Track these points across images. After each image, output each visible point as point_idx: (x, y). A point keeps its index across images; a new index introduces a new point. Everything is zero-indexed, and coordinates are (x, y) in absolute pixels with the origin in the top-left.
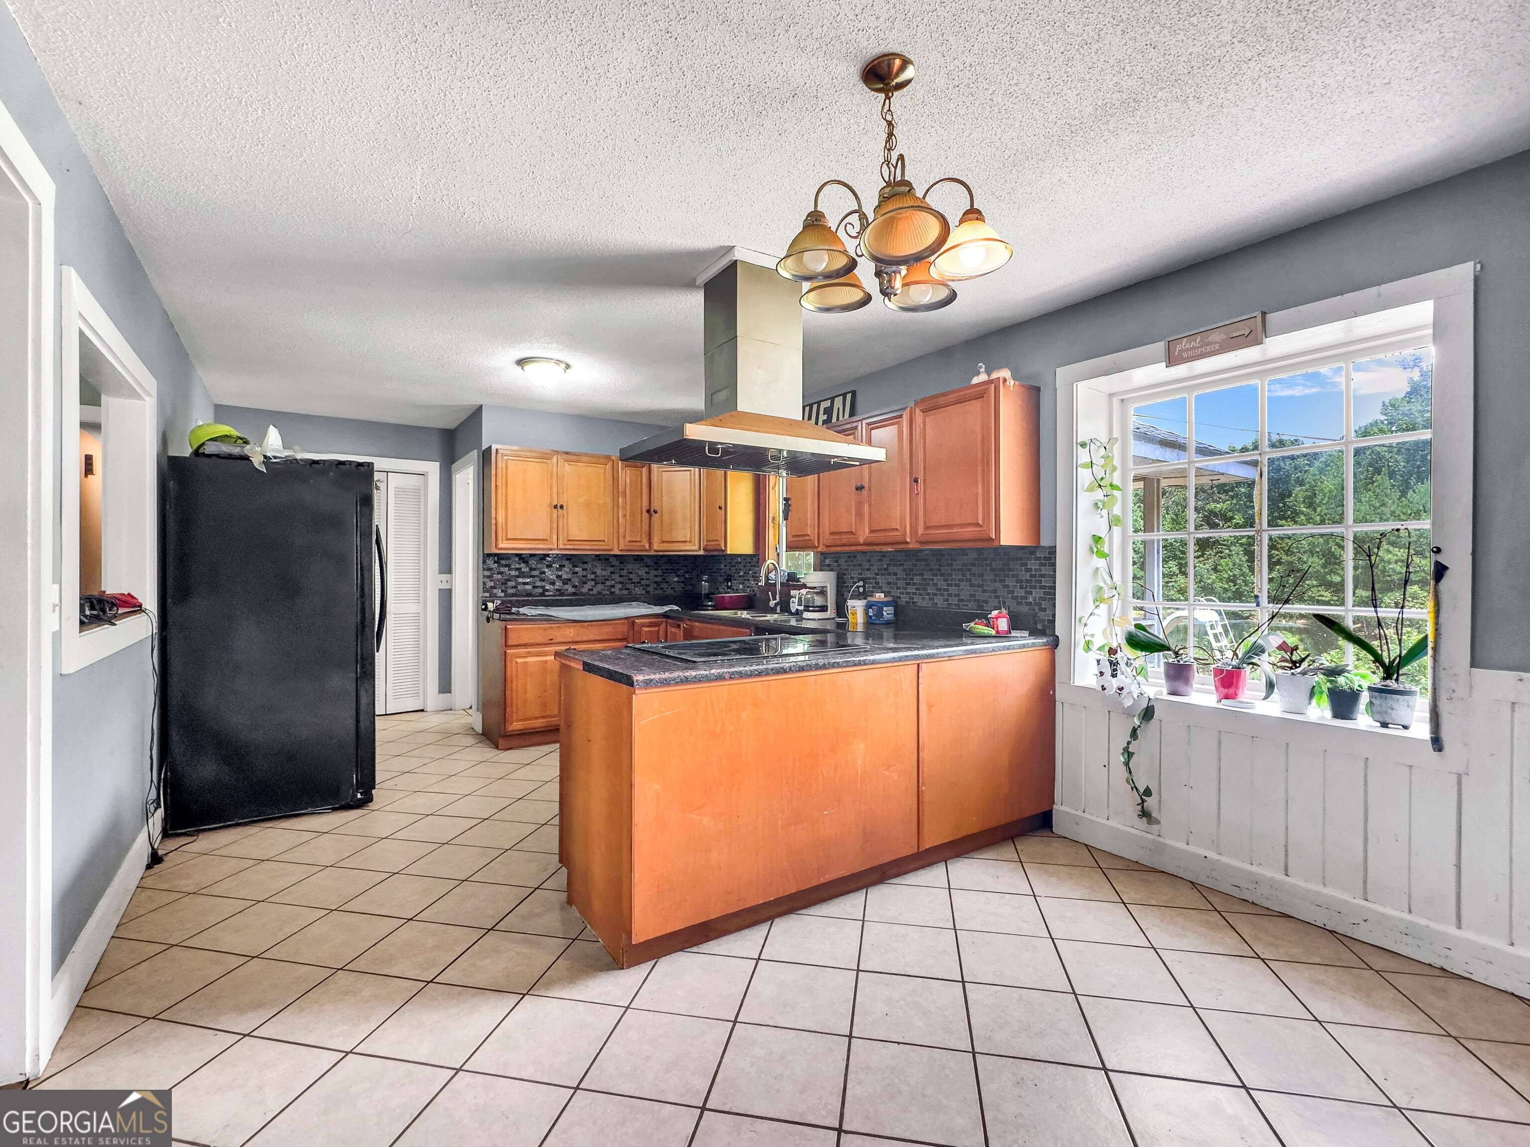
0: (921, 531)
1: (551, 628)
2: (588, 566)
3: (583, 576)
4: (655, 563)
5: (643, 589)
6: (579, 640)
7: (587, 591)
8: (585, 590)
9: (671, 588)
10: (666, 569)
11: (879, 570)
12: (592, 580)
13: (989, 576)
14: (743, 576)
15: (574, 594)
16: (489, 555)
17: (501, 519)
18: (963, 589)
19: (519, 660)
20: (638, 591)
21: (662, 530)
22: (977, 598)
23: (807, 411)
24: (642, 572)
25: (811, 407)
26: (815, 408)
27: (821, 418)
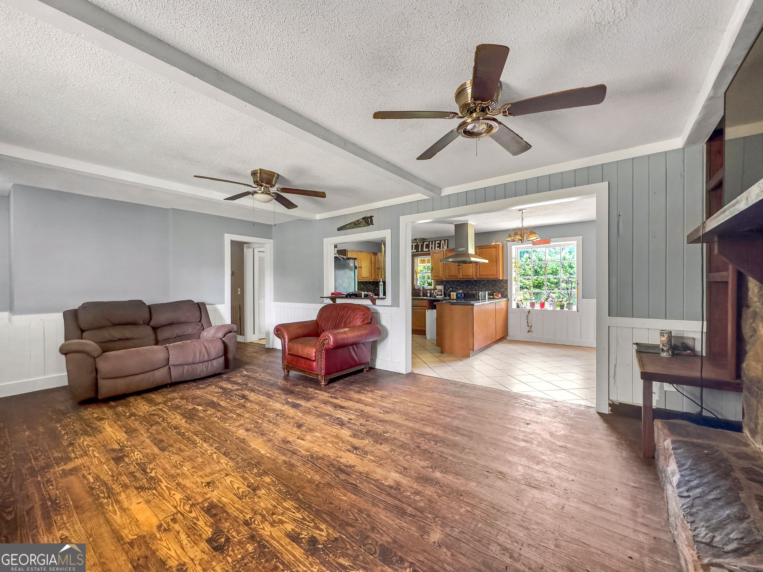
0: (478, 276)
11: (457, 285)
13: (490, 286)
23: (431, 242)
24: (371, 286)
25: (432, 242)
26: (434, 242)
27: (437, 245)
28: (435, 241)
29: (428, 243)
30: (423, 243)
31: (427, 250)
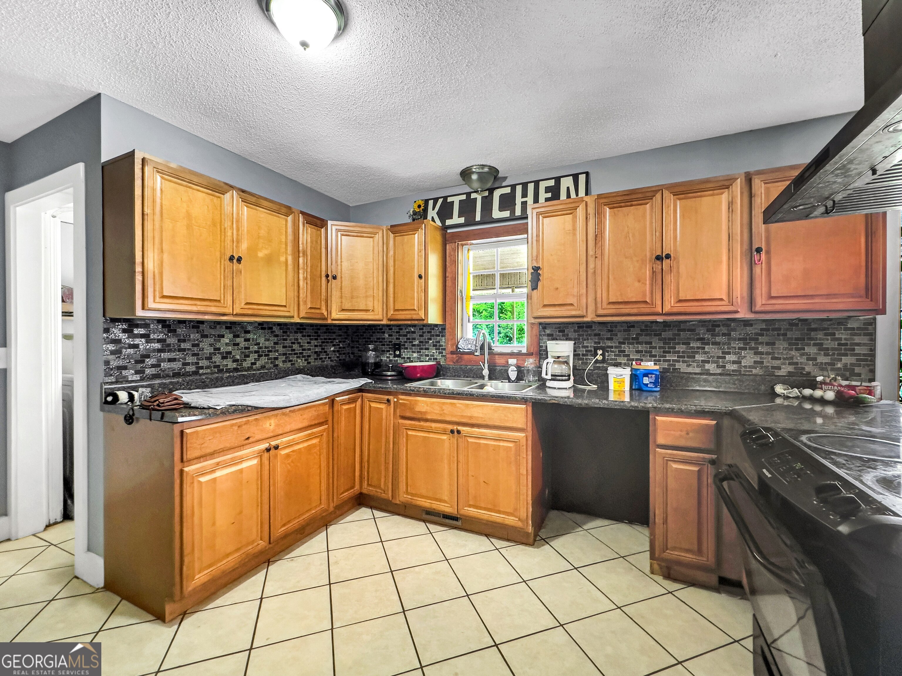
0: (760, 302)
1: (247, 423)
2: (250, 336)
3: (246, 348)
4: (316, 333)
5: (305, 360)
6: (281, 432)
7: (249, 365)
8: (246, 364)
9: (329, 358)
10: (325, 339)
11: (625, 339)
12: (256, 352)
14: (418, 345)
15: (236, 370)
16: (114, 320)
17: (150, 265)
18: (745, 357)
19: (203, 479)
20: (301, 363)
21: (341, 297)
22: (765, 364)
23: (519, 189)
24: (304, 341)
25: (525, 186)
26: (531, 187)
27: (543, 195)
28: (537, 183)
29: (508, 190)
30: (491, 191)
31: (506, 214)
